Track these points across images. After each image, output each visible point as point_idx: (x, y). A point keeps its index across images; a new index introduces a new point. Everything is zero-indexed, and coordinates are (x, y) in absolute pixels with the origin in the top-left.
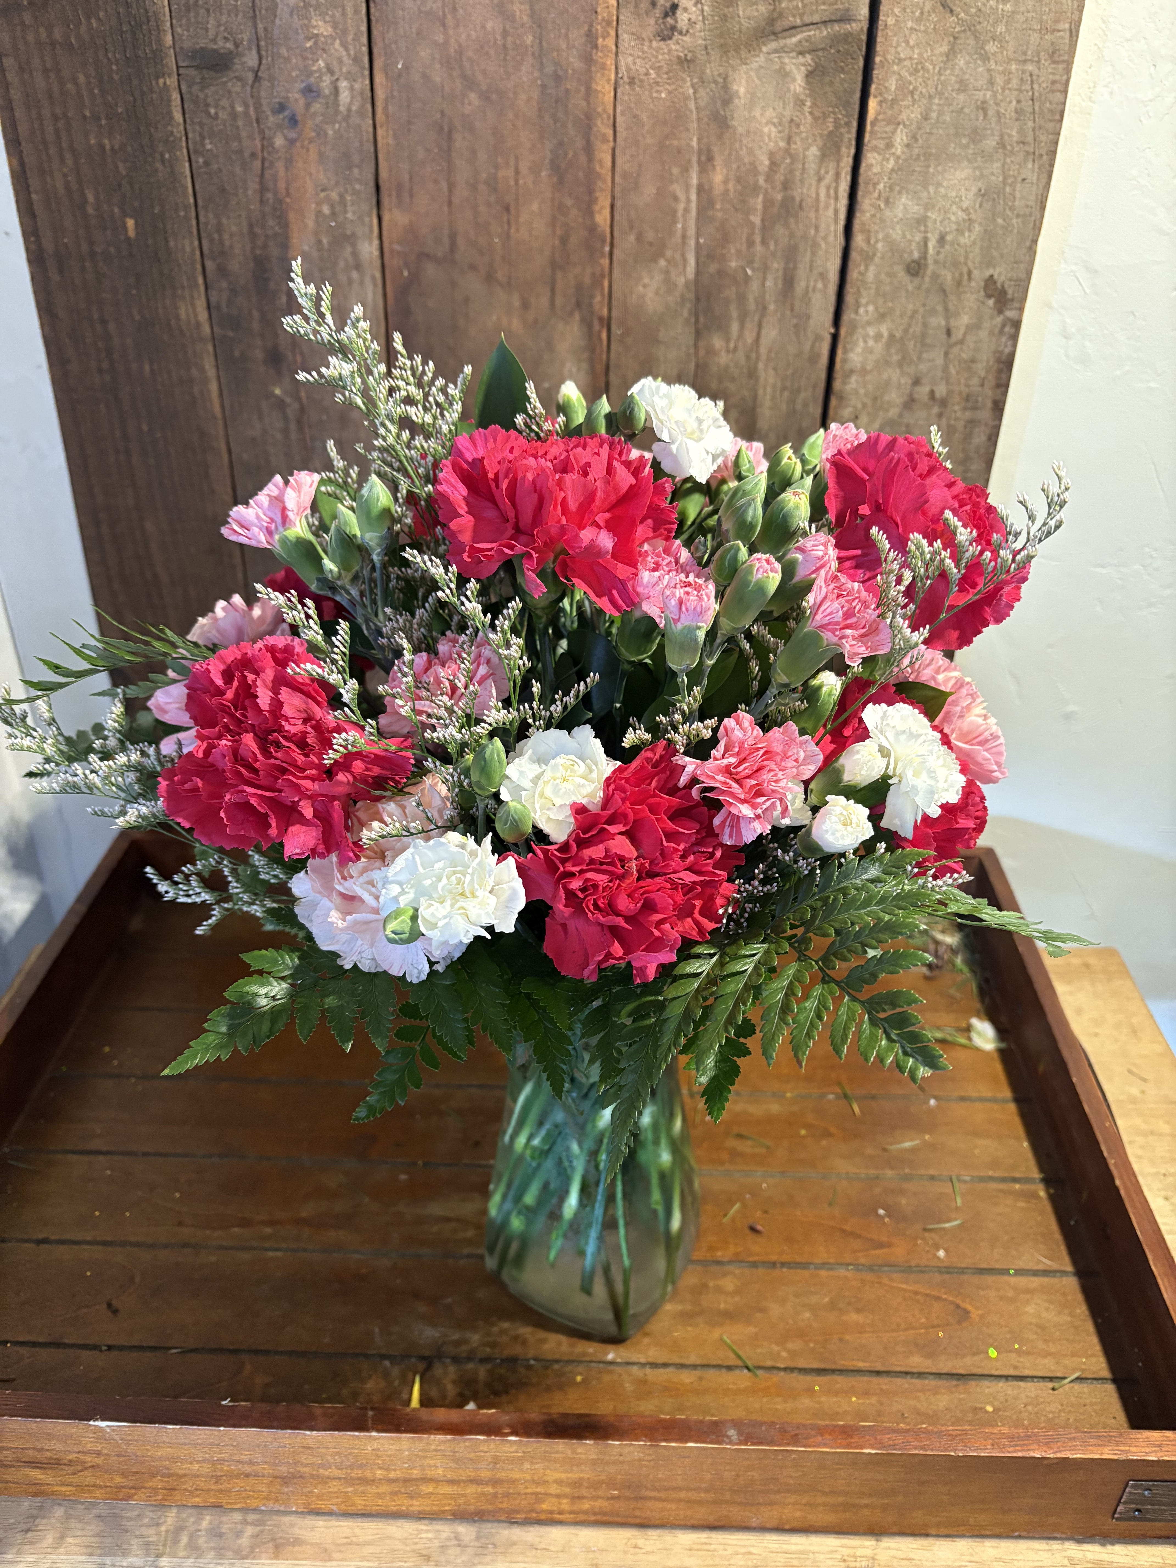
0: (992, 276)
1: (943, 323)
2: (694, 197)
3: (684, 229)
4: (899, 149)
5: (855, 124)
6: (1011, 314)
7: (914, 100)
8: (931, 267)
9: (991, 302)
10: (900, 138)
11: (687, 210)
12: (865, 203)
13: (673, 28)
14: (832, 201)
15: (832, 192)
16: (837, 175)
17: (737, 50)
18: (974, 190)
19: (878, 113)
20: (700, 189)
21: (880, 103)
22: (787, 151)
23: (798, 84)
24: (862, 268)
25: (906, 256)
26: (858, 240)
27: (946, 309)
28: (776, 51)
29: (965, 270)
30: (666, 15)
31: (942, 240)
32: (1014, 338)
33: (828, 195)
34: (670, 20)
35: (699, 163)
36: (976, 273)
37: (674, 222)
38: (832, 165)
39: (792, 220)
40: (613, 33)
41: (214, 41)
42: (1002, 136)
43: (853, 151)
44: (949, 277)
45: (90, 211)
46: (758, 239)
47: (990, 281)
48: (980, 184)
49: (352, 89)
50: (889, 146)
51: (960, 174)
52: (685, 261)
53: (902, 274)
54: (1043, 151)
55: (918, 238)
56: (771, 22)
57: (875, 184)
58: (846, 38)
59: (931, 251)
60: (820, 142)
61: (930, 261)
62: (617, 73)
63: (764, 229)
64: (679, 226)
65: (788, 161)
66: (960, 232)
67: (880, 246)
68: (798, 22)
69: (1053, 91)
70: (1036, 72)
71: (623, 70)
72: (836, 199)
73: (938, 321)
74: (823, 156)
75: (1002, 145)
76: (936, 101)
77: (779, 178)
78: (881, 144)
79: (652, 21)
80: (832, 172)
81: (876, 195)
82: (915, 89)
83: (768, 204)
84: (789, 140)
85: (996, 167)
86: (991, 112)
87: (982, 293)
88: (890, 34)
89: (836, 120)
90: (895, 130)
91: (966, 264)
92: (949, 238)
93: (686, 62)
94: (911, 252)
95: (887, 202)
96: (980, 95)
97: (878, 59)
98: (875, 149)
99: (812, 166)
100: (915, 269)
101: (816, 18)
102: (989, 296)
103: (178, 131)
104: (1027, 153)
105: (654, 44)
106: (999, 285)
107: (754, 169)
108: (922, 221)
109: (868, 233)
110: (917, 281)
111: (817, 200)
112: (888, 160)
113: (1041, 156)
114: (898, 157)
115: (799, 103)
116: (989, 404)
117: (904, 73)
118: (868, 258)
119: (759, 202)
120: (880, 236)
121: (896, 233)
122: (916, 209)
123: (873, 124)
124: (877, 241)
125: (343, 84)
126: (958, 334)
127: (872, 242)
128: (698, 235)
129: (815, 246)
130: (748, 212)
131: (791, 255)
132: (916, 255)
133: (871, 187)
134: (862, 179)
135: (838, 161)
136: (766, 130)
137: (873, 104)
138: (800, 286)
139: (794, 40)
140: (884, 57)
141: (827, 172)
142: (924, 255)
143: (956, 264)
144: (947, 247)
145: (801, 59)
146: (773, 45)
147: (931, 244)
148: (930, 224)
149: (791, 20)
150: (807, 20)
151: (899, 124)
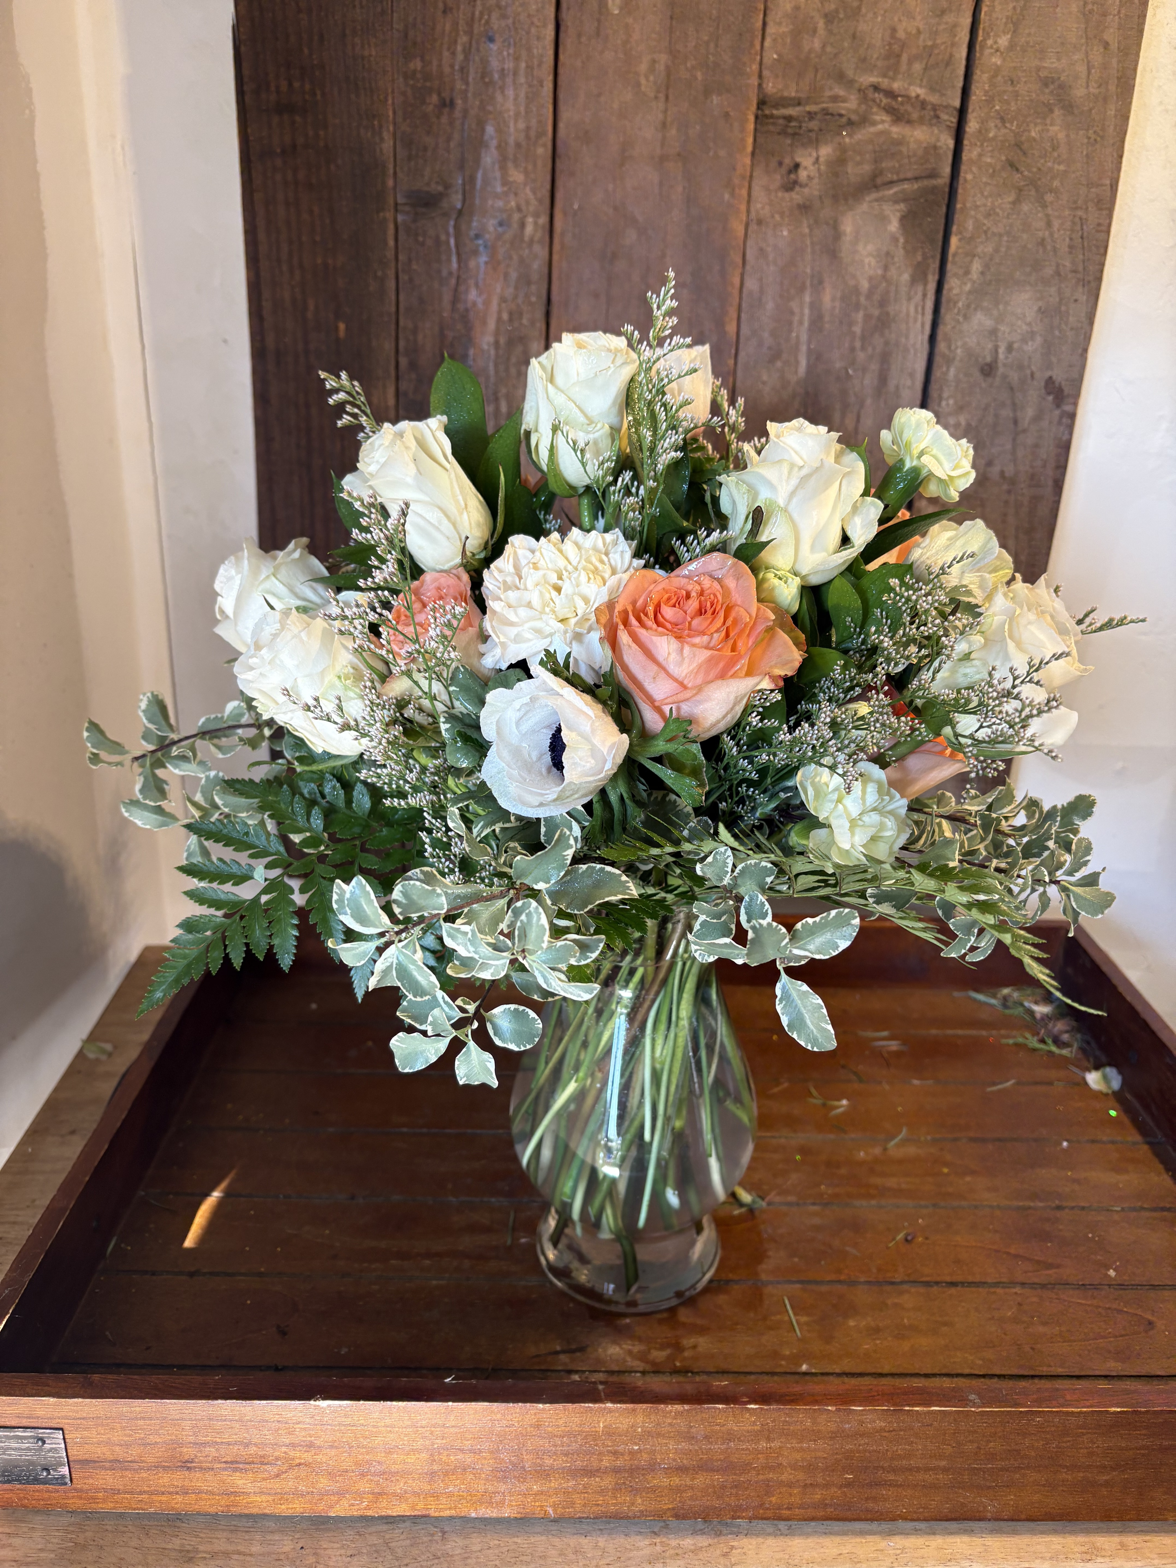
0: (1051, 378)
1: (1011, 415)
2: (807, 311)
3: (798, 337)
4: (975, 274)
5: (938, 257)
6: (1068, 408)
7: (987, 239)
8: (1001, 370)
9: (1051, 398)
10: (976, 266)
11: (801, 323)
12: (948, 318)
13: (795, 182)
14: (920, 316)
15: (920, 309)
16: (925, 295)
17: (846, 200)
18: (1035, 308)
19: (958, 248)
20: (812, 305)
21: (960, 240)
22: (884, 277)
23: (894, 226)
24: (944, 369)
25: (980, 360)
26: (941, 346)
27: (1014, 404)
28: (877, 200)
29: (1028, 372)
30: (790, 172)
31: (1010, 348)
32: (1071, 428)
33: (916, 311)
34: (793, 176)
35: (812, 285)
36: (1038, 375)
37: (790, 331)
38: (920, 289)
39: (887, 331)
40: (747, 184)
41: (428, 184)
42: (1058, 265)
43: (937, 277)
44: (1016, 378)
45: (310, 315)
46: (858, 344)
47: (1050, 381)
48: (1040, 303)
49: (536, 223)
50: (967, 272)
51: (1025, 296)
52: (797, 362)
53: (977, 374)
54: (1091, 278)
55: (990, 346)
56: (874, 176)
57: (955, 303)
58: (933, 190)
59: (1001, 356)
60: (910, 270)
61: (1000, 365)
62: (748, 216)
63: (863, 338)
64: (794, 334)
65: (884, 284)
66: (1024, 341)
67: (959, 351)
68: (895, 177)
69: (1098, 231)
70: (1084, 216)
71: (753, 215)
72: (923, 314)
73: (1006, 413)
74: (913, 281)
75: (1058, 273)
76: (1005, 238)
77: (877, 297)
78: (961, 272)
79: (778, 177)
80: (920, 294)
81: (956, 311)
82: (989, 229)
83: (868, 317)
84: (886, 268)
85: (1053, 290)
86: (1049, 248)
87: (1043, 391)
88: (969, 187)
89: (924, 254)
90: (971, 262)
91: (1029, 366)
92: (1016, 346)
93: (805, 208)
94: (984, 357)
95: (966, 317)
96: (1040, 234)
97: (959, 206)
98: (956, 275)
99: (904, 290)
100: (988, 370)
101: (909, 175)
102: (1049, 393)
103: (390, 254)
104: (1079, 280)
105: (780, 194)
106: (1057, 385)
107: (856, 290)
108: (994, 332)
109: (948, 341)
110: (990, 380)
111: (908, 315)
112: (965, 284)
113: (1089, 282)
114: (974, 282)
115: (895, 240)
116: (1050, 483)
117: (980, 216)
118: (949, 361)
119: (860, 316)
120: (959, 343)
121: (972, 341)
122: (989, 323)
123: (954, 255)
124: (957, 348)
125: (530, 220)
126: (1025, 423)
127: (953, 347)
128: (809, 342)
129: (906, 350)
130: (851, 324)
131: (885, 358)
132: (989, 359)
133: (952, 305)
134: (944, 300)
135: (925, 284)
136: (867, 260)
137: (954, 241)
138: (892, 384)
139: (891, 192)
140: (964, 204)
141: (916, 294)
142: (995, 359)
143: (1021, 367)
144: (1014, 353)
145: (897, 207)
146: (874, 195)
147: (1002, 350)
148: (1000, 334)
149: (890, 176)
150: (902, 176)
151: (974, 256)
